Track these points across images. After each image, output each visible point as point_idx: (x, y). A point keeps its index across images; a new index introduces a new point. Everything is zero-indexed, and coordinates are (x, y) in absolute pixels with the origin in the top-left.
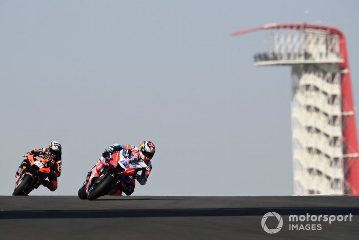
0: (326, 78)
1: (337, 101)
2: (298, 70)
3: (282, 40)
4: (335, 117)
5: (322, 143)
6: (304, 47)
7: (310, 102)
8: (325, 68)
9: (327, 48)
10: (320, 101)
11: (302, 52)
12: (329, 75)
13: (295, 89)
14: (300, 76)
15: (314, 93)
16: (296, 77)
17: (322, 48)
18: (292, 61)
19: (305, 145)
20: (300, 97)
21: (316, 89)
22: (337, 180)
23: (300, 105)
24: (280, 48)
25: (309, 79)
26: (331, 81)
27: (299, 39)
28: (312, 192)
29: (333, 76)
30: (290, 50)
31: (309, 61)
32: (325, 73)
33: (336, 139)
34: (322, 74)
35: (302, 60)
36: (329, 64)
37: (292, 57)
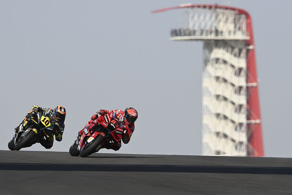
0: (234, 52)
1: (243, 73)
2: (210, 45)
3: (196, 18)
4: (241, 88)
5: (228, 110)
6: (215, 25)
7: (219, 74)
8: (233, 44)
9: (235, 26)
10: (228, 73)
11: (213, 29)
12: (236, 50)
13: (206, 62)
14: (211, 51)
15: (222, 66)
16: (207, 52)
17: (231, 27)
18: (204, 37)
19: (214, 111)
20: (211, 69)
21: (225, 62)
22: (241, 143)
23: (210, 76)
24: (194, 25)
25: (219, 53)
26: (239, 55)
27: (210, 18)
28: (218, 153)
29: (240, 51)
30: (202, 27)
31: (220, 37)
32: (233, 48)
33: (241, 106)
34: (230, 49)
35: (213, 37)
36: (237, 41)
37: (204, 34)
